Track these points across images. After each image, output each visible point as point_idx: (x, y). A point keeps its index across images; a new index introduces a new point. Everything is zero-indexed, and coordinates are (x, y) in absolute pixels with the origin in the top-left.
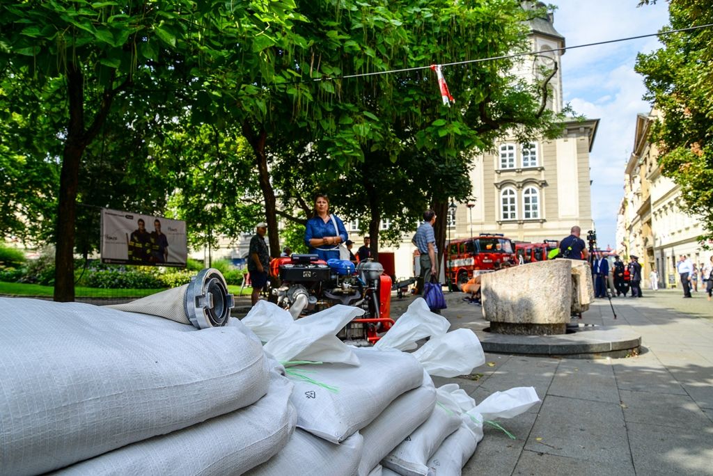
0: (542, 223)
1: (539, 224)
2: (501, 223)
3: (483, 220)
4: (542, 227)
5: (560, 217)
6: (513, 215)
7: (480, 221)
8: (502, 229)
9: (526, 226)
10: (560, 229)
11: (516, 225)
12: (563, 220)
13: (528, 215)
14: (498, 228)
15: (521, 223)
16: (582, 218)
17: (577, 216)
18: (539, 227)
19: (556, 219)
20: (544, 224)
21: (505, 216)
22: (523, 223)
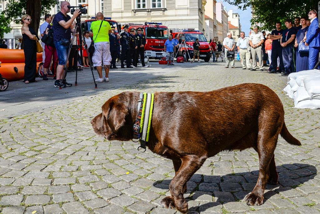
0: (164, 11)
1: (161, 12)
2: (135, 11)
3: (123, 9)
4: (164, 14)
5: (177, 7)
6: (144, 5)
7: (121, 10)
8: (136, 15)
9: (153, 13)
10: (176, 16)
11: (146, 13)
12: (179, 9)
13: (154, 5)
14: (133, 15)
15: (149, 11)
16: (192, 7)
17: (188, 6)
18: (162, 14)
19: (174, 8)
20: (166, 12)
21: (139, 6)
22: (151, 11)
